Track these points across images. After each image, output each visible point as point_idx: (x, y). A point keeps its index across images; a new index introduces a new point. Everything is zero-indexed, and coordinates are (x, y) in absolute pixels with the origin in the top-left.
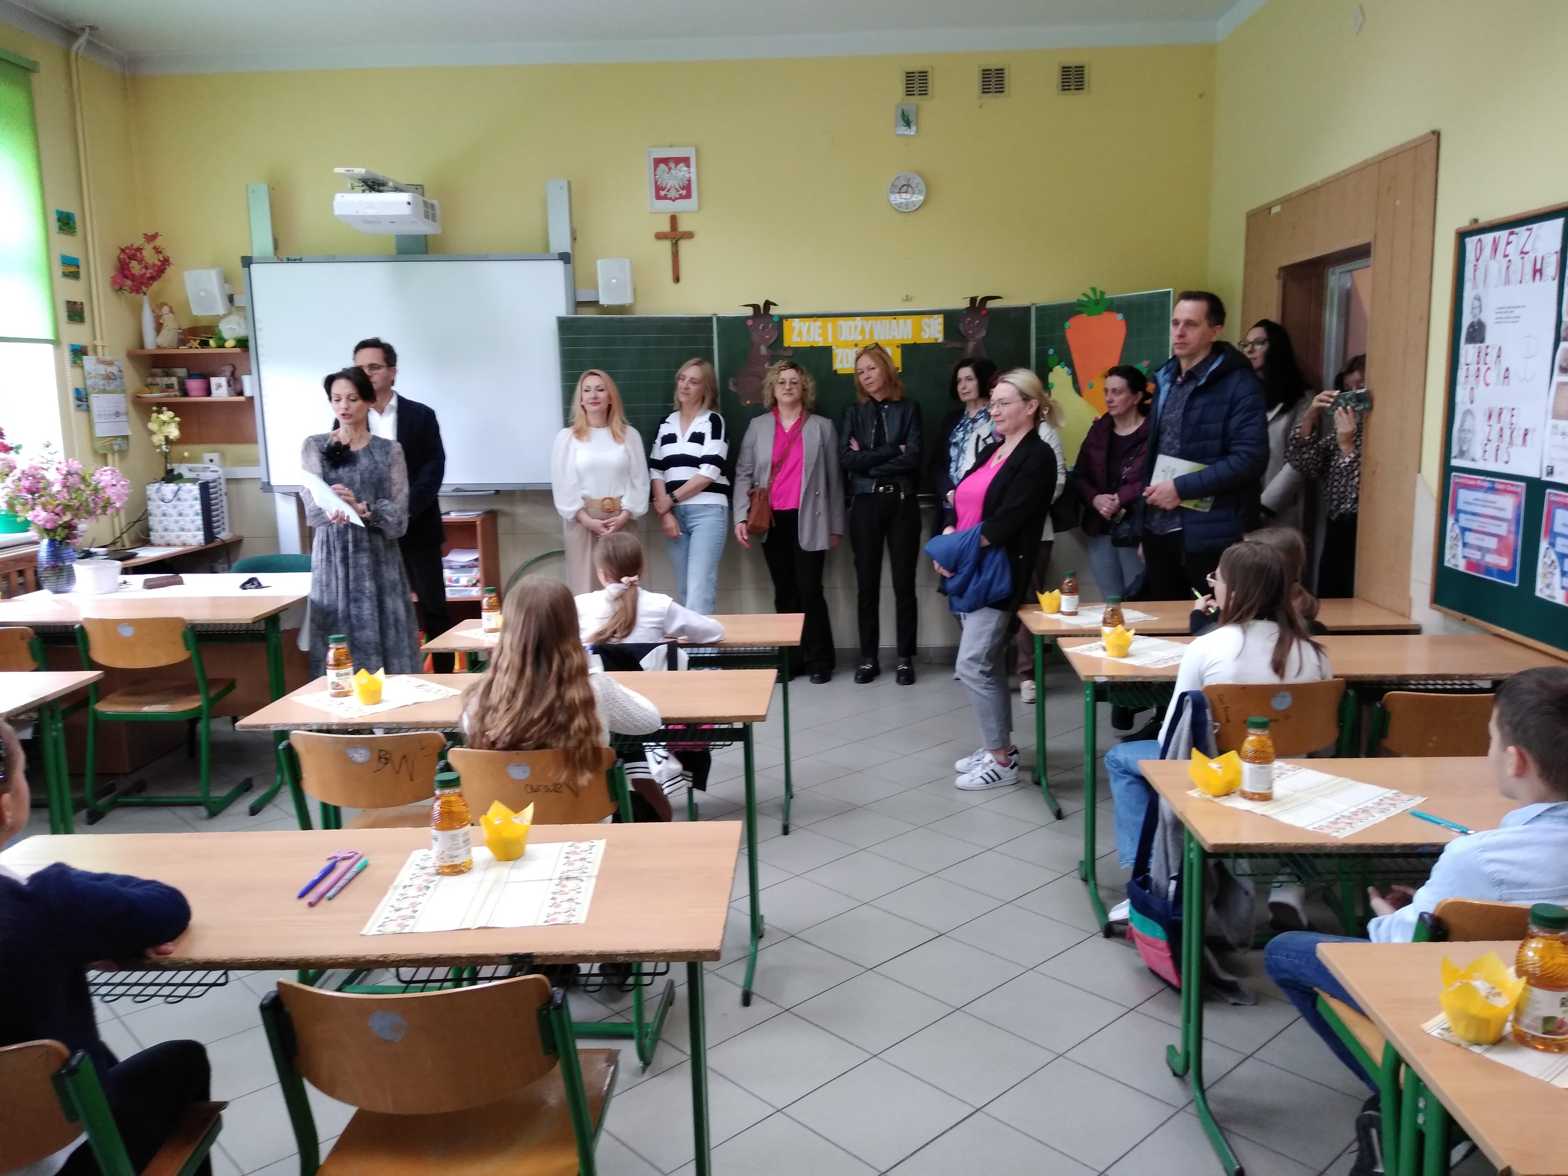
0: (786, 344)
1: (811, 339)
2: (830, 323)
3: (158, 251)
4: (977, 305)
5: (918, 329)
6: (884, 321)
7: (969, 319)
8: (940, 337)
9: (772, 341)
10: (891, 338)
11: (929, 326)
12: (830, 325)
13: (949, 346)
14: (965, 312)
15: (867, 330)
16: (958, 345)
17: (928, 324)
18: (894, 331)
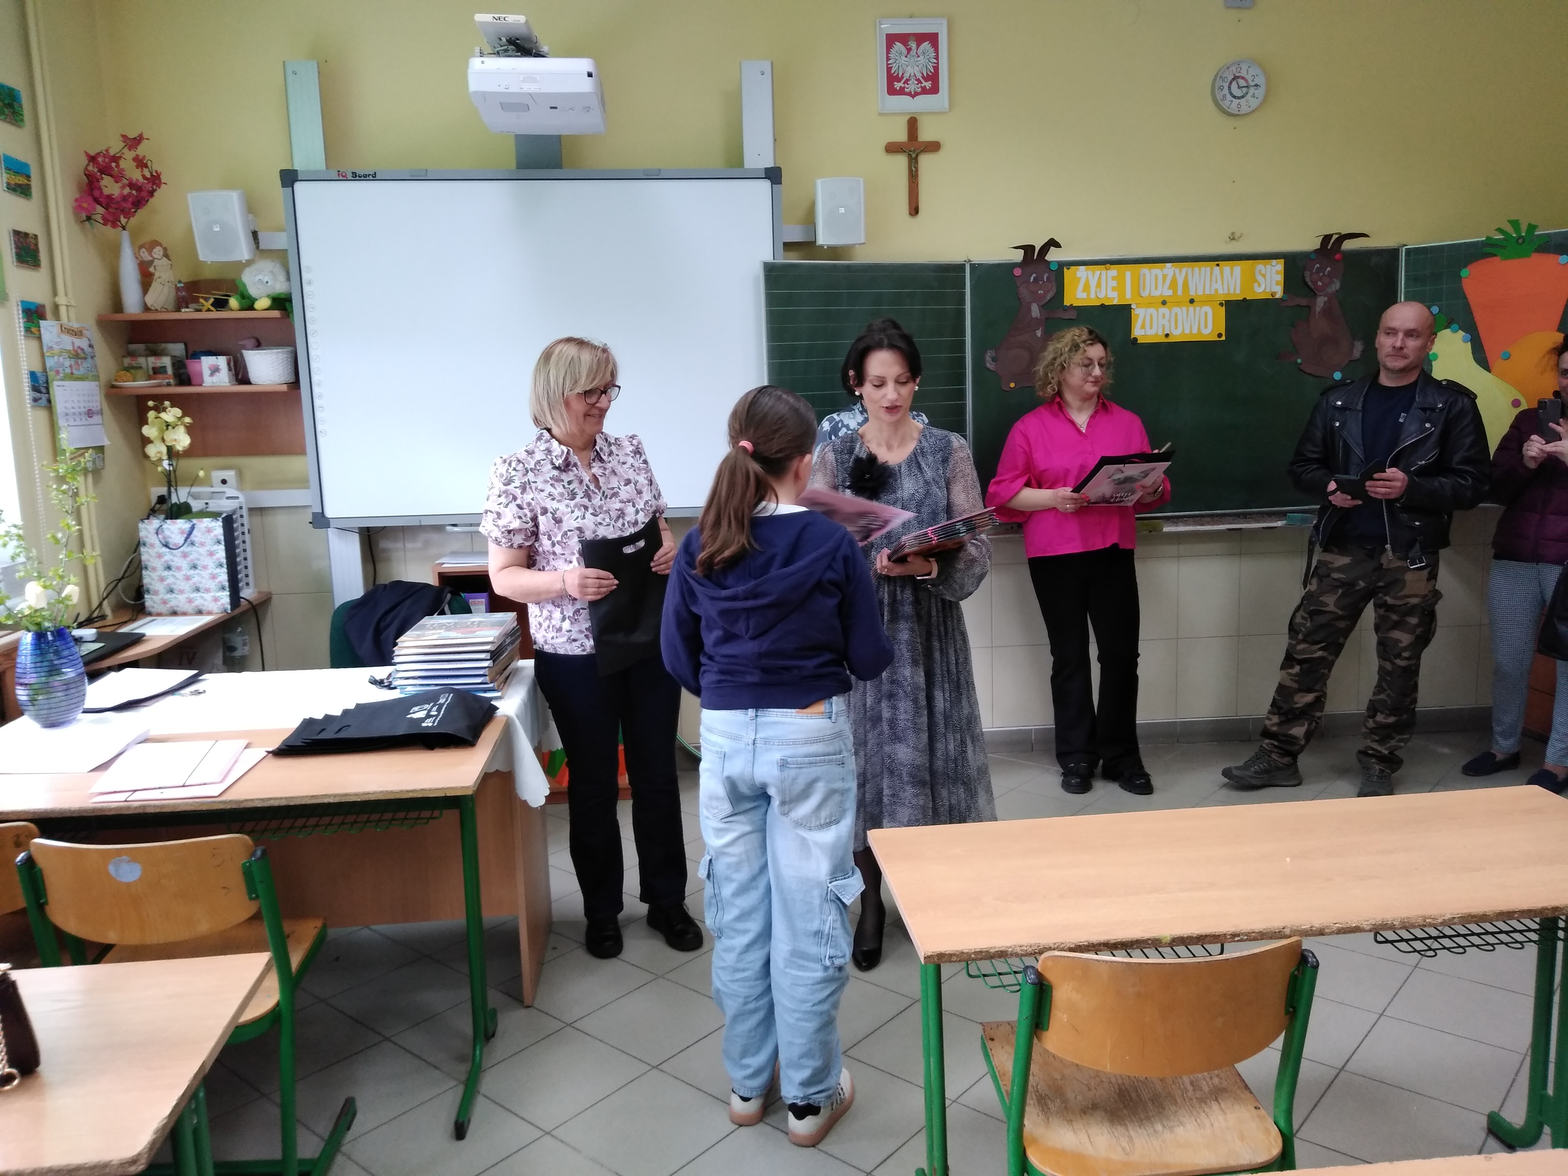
0: (1067, 303)
1: (1102, 295)
2: (1128, 272)
3: (141, 163)
4: (1329, 248)
5: (1250, 279)
6: (1203, 269)
7: (1318, 265)
8: (1279, 291)
9: (1048, 297)
10: (1213, 292)
11: (1264, 276)
12: (1128, 275)
13: (1291, 303)
14: (1313, 256)
15: (1180, 281)
16: (1304, 302)
17: (1263, 272)
18: (1216, 282)
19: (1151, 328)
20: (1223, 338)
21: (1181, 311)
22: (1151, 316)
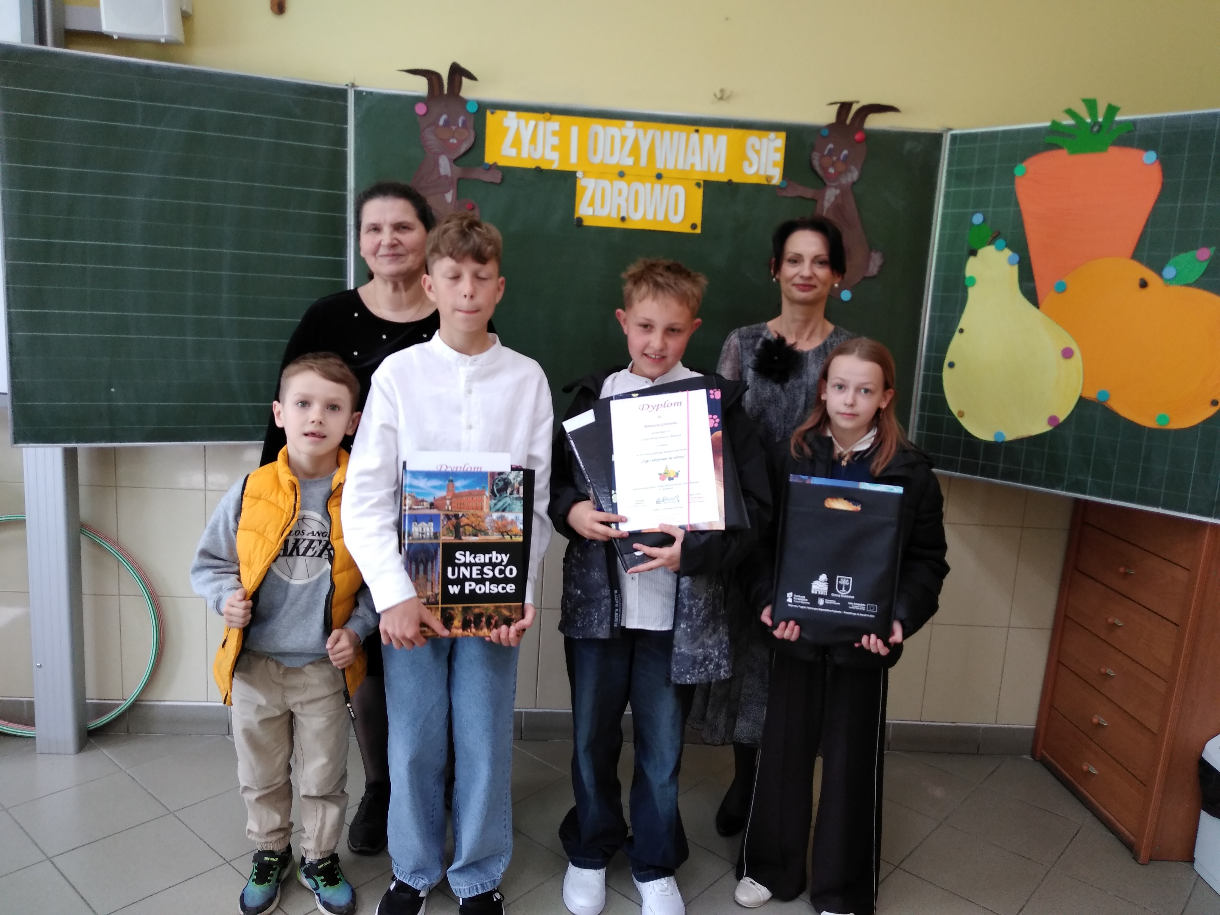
0: (490, 158)
1: (538, 155)
2: (575, 126)
4: (848, 121)
5: (739, 155)
6: (676, 134)
7: (831, 146)
8: (776, 176)
9: (463, 150)
10: (688, 168)
11: (758, 152)
12: (575, 130)
13: (791, 193)
14: (825, 133)
15: (645, 146)
16: (809, 193)
17: (757, 147)
18: (693, 154)
19: (602, 206)
20: (698, 231)
21: (644, 189)
22: (603, 190)
